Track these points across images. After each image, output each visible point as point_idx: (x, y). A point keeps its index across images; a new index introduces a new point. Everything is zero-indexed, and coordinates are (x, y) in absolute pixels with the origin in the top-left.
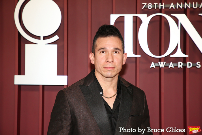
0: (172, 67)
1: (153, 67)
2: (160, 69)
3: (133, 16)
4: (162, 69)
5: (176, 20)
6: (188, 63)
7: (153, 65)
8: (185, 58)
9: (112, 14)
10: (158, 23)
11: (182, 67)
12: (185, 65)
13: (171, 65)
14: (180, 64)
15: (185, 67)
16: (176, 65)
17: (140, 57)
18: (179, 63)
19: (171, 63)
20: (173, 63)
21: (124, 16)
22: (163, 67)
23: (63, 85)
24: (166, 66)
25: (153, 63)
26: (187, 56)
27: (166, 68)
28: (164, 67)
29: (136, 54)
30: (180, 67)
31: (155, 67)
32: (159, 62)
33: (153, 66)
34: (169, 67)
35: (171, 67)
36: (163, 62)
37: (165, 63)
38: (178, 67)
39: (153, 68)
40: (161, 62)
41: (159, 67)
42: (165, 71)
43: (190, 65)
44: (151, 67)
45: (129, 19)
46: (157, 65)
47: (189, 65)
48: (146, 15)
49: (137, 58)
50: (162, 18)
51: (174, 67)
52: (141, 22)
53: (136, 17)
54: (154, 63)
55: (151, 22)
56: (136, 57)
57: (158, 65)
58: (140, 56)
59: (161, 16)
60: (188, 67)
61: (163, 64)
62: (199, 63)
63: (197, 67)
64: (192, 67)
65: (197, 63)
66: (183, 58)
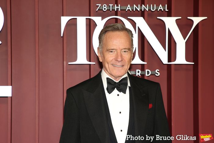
3: (86, 19)
5: (134, 24)
6: (147, 70)
8: (143, 65)
9: (63, 16)
11: (140, 75)
12: (143, 73)
14: (138, 72)
15: (143, 75)
16: (133, 73)
17: (94, 64)
18: (137, 70)
21: (76, 19)
29: (90, 61)
30: (138, 75)
38: (136, 75)
45: (81, 21)
47: (148, 73)
49: (91, 65)
50: (118, 20)
52: (95, 25)
53: (90, 19)
58: (94, 63)
59: (117, 19)
60: (147, 75)
62: (158, 70)
63: (156, 75)
64: (151, 75)
65: (156, 71)
66: (141, 65)
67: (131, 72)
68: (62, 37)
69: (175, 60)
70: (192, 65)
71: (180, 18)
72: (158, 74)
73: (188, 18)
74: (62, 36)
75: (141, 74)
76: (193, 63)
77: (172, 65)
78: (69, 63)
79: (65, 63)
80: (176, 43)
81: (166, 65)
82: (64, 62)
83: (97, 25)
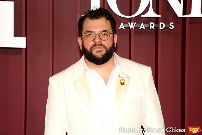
0: (143, 29)
1: (123, 28)
2: (130, 30)
4: (132, 30)
6: (160, 23)
7: (122, 26)
8: (157, 18)
11: (153, 28)
12: (157, 26)
13: (142, 26)
14: (152, 25)
15: (157, 29)
16: (147, 26)
18: (151, 23)
19: (142, 24)
20: (144, 24)
22: (133, 28)
23: (21, 48)
24: (136, 27)
25: (122, 24)
26: (160, 16)
28: (135, 28)
30: (152, 28)
31: (124, 28)
32: (129, 23)
33: (122, 27)
34: (140, 28)
35: (141, 29)
36: (133, 23)
37: (135, 23)
38: (149, 28)
39: (122, 30)
40: (131, 23)
41: (130, 28)
42: (135, 32)
43: (162, 25)
44: (120, 28)
51: (145, 28)
54: (124, 24)
57: (127, 26)
60: (160, 28)
61: (133, 25)
62: (173, 23)
63: (170, 28)
64: (165, 28)
65: (170, 24)
66: (155, 18)
67: (145, 25)
69: (190, 13)
72: (172, 27)
75: (156, 27)
77: (187, 18)
81: (181, 18)
82: (78, 14)
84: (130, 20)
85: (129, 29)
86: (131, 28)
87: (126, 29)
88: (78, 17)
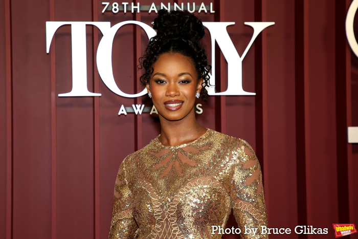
1: (124, 114)
2: (136, 116)
3: (87, 25)
4: (138, 117)
7: (122, 110)
9: (49, 21)
10: (132, 37)
17: (100, 97)
21: (70, 25)
22: (140, 113)
25: (122, 107)
27: (145, 115)
28: (143, 113)
29: (94, 92)
31: (126, 114)
32: (133, 106)
33: (122, 113)
34: (151, 113)
36: (140, 105)
37: (143, 106)
39: (124, 116)
40: (137, 105)
41: (134, 113)
42: (143, 120)
44: (119, 114)
45: (79, 30)
46: (129, 110)
48: (109, 23)
49: (95, 98)
50: (137, 28)
52: (101, 35)
53: (93, 26)
54: (125, 107)
55: (118, 36)
56: (93, 97)
57: (131, 111)
58: (100, 95)
59: (135, 25)
61: (140, 108)
62: (201, 105)
63: (197, 112)
65: (197, 107)
68: (48, 54)
69: (226, 89)
70: (254, 98)
71: (234, 23)
72: (199, 111)
73: (246, 23)
74: (48, 52)
76: (254, 94)
77: (222, 98)
78: (60, 95)
79: (53, 94)
80: (226, 63)
81: (214, 98)
83: (103, 36)
84: (135, 101)
85: (133, 115)
86: (136, 113)
87: (129, 114)
88: (52, 96)
